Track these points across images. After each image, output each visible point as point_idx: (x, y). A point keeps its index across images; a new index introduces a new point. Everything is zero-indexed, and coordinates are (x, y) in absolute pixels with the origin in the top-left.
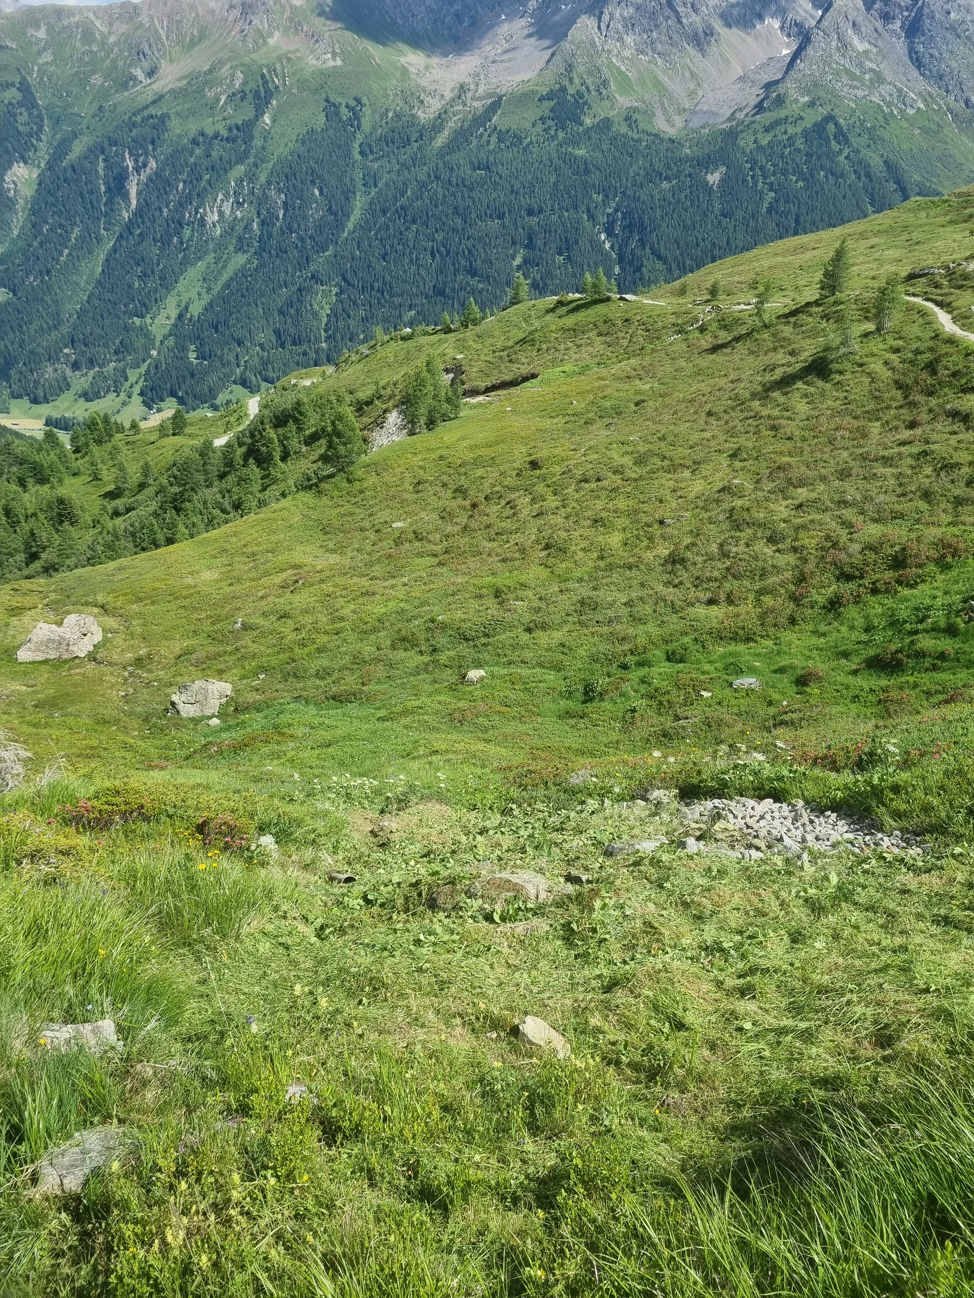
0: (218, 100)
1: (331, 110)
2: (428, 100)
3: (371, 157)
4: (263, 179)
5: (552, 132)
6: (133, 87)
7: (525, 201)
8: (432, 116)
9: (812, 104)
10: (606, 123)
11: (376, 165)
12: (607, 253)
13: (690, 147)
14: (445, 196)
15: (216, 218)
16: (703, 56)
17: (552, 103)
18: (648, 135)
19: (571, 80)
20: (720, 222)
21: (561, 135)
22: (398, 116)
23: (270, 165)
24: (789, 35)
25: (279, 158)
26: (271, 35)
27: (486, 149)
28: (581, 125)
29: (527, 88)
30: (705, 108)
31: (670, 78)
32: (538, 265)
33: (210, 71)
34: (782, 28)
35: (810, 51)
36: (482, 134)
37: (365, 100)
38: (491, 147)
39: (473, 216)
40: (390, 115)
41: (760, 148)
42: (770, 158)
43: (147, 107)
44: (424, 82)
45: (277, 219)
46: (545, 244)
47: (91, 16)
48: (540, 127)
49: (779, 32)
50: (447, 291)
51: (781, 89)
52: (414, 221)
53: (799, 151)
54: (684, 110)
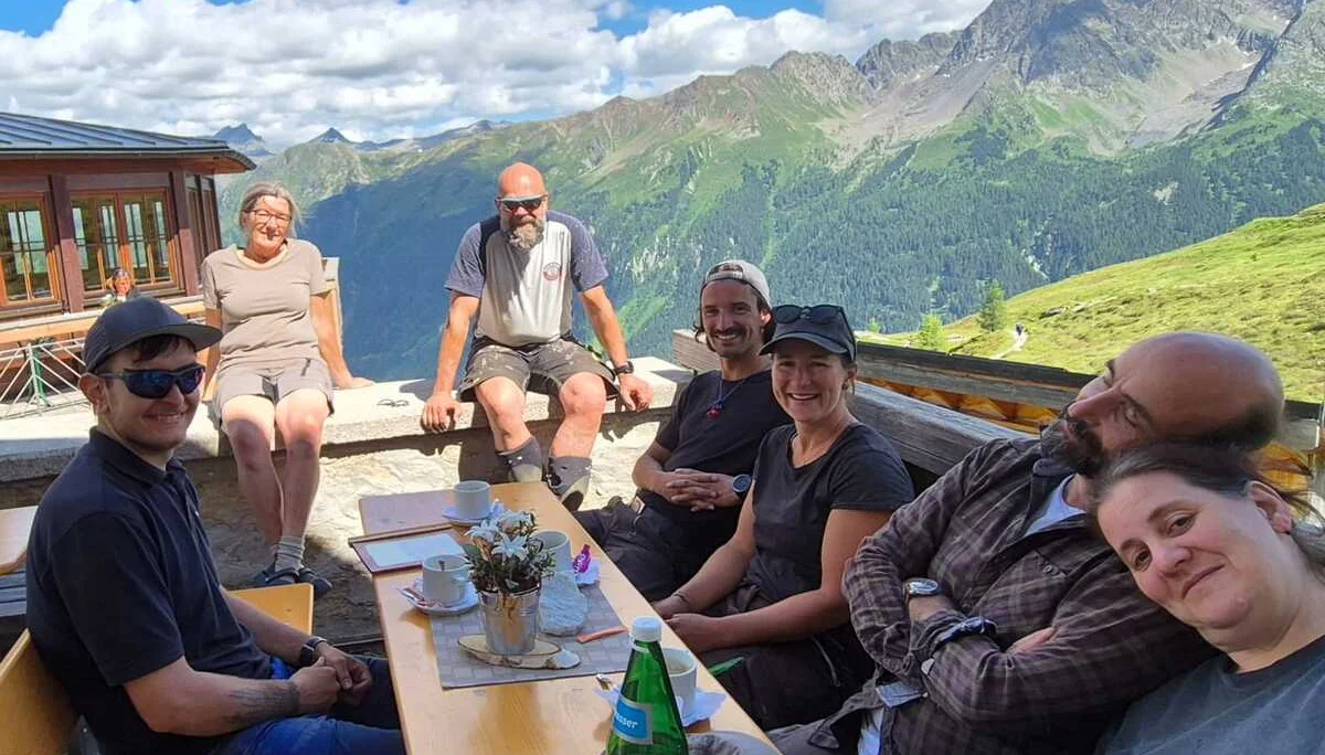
0: (650, 176)
1: (749, 173)
2: (840, 154)
3: (784, 207)
4: (684, 234)
5: (971, 168)
6: (583, 172)
7: (941, 232)
8: (844, 167)
9: (1285, 111)
10: (1032, 154)
11: (788, 214)
12: (1036, 274)
13: (1132, 167)
14: (855, 234)
15: (641, 269)
16: (1143, 81)
17: (969, 143)
18: (1080, 159)
19: (991, 121)
20: (1175, 237)
21: (980, 170)
22: (811, 171)
23: (691, 222)
24: (1249, 49)
25: (699, 216)
26: (698, 120)
27: (900, 189)
28: (1004, 158)
29: (943, 133)
30: (1148, 129)
31: (1104, 106)
32: (956, 290)
33: (644, 155)
34: (1240, 44)
35: (1277, 61)
36: (895, 178)
37: (780, 161)
38: (905, 188)
39: (886, 249)
40: (804, 170)
41: (1220, 160)
42: (1235, 168)
43: (591, 187)
44: (836, 140)
45: (695, 266)
46: (964, 271)
47: (555, 126)
48: (957, 165)
49: (1237, 47)
50: (857, 319)
51: (1243, 101)
52: (825, 259)
53: (1273, 158)
54: (1124, 133)
